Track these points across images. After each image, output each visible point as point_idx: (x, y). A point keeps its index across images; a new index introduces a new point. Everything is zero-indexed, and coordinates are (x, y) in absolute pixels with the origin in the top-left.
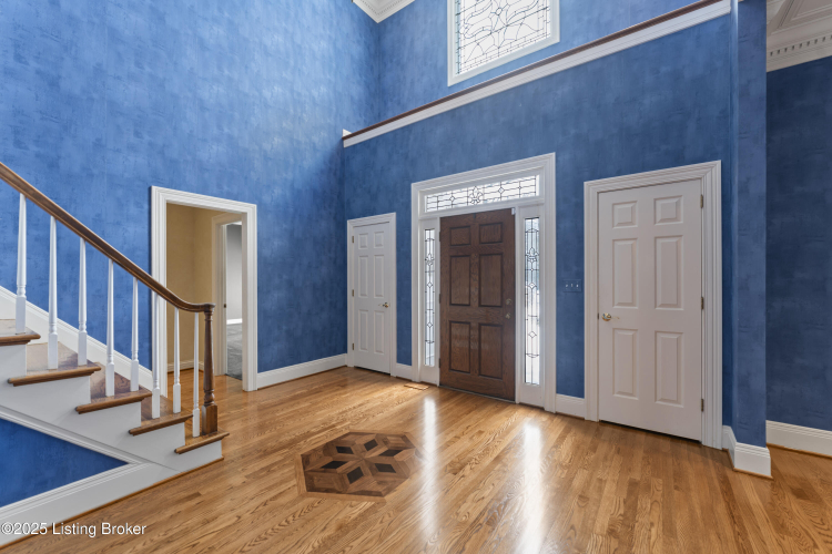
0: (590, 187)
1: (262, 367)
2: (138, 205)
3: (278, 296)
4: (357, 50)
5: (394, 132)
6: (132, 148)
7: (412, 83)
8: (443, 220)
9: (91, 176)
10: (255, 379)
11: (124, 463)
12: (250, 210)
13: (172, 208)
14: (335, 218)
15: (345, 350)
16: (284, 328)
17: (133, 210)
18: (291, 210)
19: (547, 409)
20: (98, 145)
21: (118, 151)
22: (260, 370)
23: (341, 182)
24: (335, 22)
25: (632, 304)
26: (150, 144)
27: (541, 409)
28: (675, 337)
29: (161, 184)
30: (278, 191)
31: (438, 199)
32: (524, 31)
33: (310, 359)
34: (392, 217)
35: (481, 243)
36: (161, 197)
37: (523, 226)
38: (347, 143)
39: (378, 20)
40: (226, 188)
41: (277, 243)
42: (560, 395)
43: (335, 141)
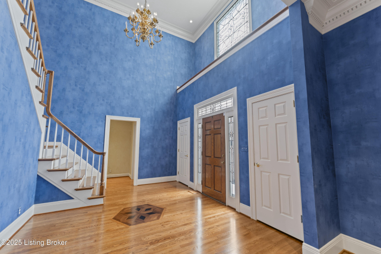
0: (249, 101)
1: (140, 177)
2: (102, 121)
3: (147, 151)
4: (184, 56)
5: (190, 85)
6: (101, 104)
7: (204, 63)
8: (203, 119)
9: (90, 114)
10: (137, 182)
11: (73, 199)
12: (138, 120)
13: (112, 121)
14: (173, 121)
15: (176, 174)
16: (149, 163)
17: (100, 123)
18: (154, 119)
19: (237, 210)
20: (93, 105)
21: (98, 106)
22: (139, 178)
23: (176, 107)
24: (174, 48)
25: (268, 159)
26: (107, 102)
27: (234, 209)
28: (287, 177)
29: (109, 114)
30: (149, 113)
31: (202, 111)
32: (240, 33)
33: (159, 176)
34: (189, 119)
35: (214, 129)
36: (109, 118)
37: (228, 120)
38: (178, 91)
39: (194, 42)
40: (130, 114)
41: (148, 131)
42: (241, 204)
43: (173, 91)
